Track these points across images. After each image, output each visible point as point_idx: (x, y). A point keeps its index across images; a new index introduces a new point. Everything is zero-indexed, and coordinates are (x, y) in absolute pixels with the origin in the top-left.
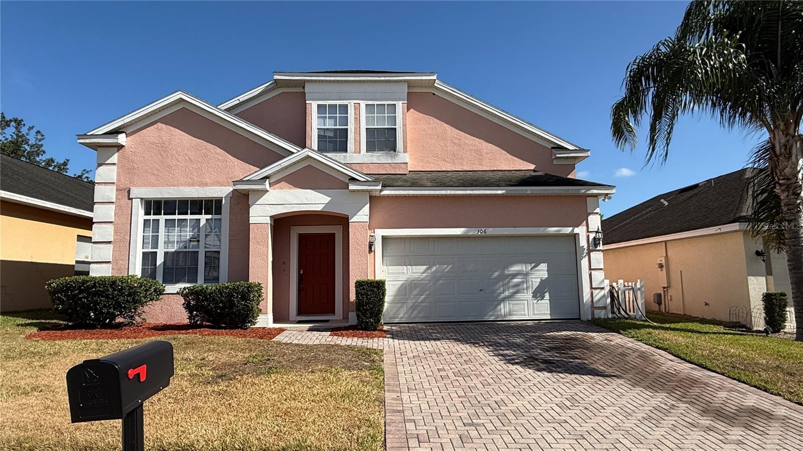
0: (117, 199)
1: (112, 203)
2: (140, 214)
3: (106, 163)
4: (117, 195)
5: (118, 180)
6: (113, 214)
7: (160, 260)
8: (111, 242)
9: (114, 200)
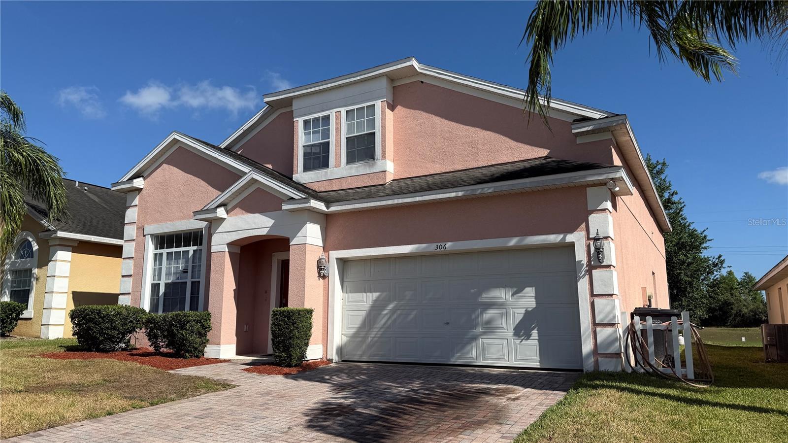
0: (137, 236)
1: (134, 240)
2: (151, 249)
3: (132, 205)
4: (137, 233)
5: (138, 220)
6: (134, 251)
7: (162, 290)
8: (131, 275)
9: (135, 238)
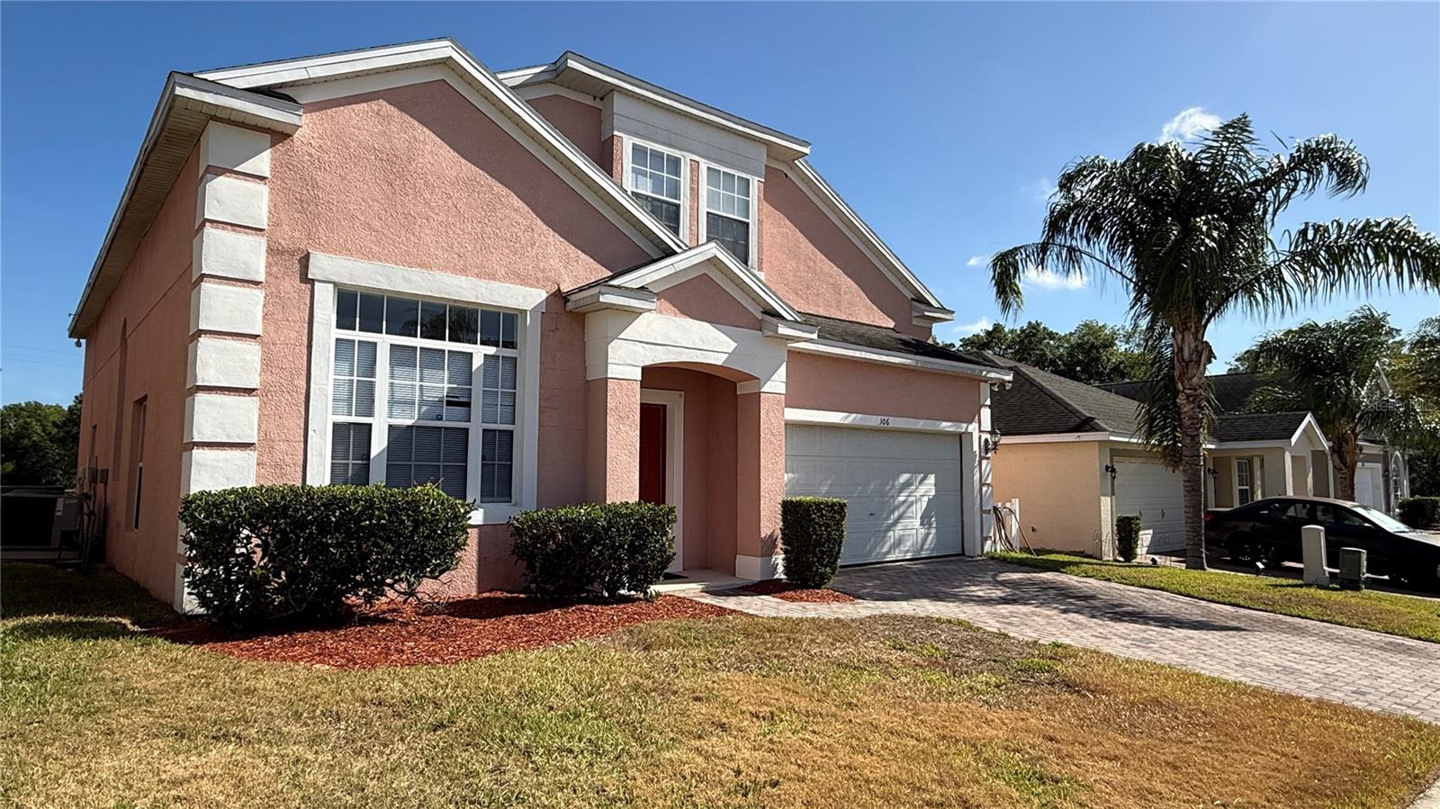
0: (269, 274)
1: (257, 283)
3: (237, 169)
4: (269, 265)
5: (275, 224)
6: (260, 315)
7: (379, 444)
8: (254, 390)
9: (261, 277)
